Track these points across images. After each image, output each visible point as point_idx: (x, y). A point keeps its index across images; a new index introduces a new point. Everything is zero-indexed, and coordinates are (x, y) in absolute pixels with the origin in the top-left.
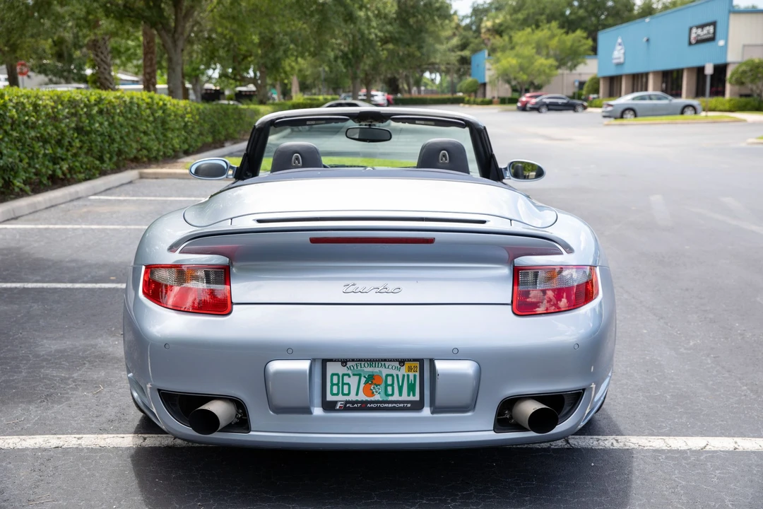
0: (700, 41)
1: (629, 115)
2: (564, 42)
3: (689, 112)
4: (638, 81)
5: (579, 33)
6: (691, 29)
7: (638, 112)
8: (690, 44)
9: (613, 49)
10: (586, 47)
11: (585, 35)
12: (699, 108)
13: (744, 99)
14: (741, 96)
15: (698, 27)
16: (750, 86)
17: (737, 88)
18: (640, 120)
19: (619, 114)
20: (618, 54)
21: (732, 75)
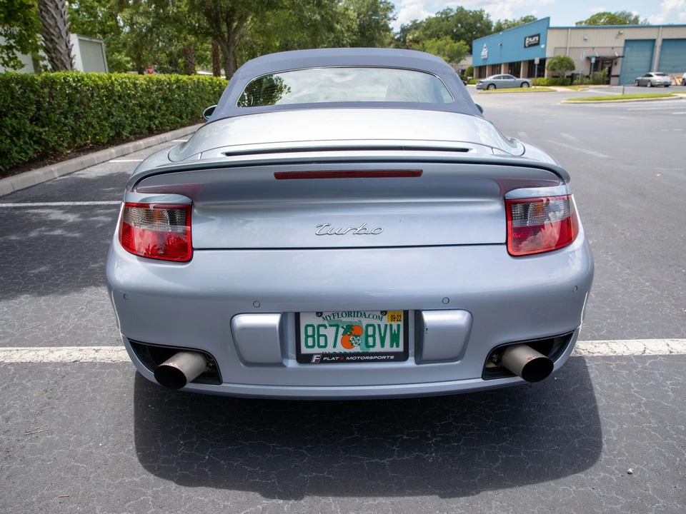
0: (531, 45)
1: (492, 87)
2: (453, 47)
3: (525, 86)
4: (495, 69)
5: (462, 42)
6: (525, 38)
7: (497, 85)
8: (525, 47)
9: (481, 51)
10: (466, 50)
11: (465, 43)
12: (531, 84)
13: (554, 79)
14: (553, 77)
15: (529, 37)
16: (558, 71)
17: (551, 72)
18: (497, 90)
19: (486, 87)
20: (484, 53)
21: (549, 65)
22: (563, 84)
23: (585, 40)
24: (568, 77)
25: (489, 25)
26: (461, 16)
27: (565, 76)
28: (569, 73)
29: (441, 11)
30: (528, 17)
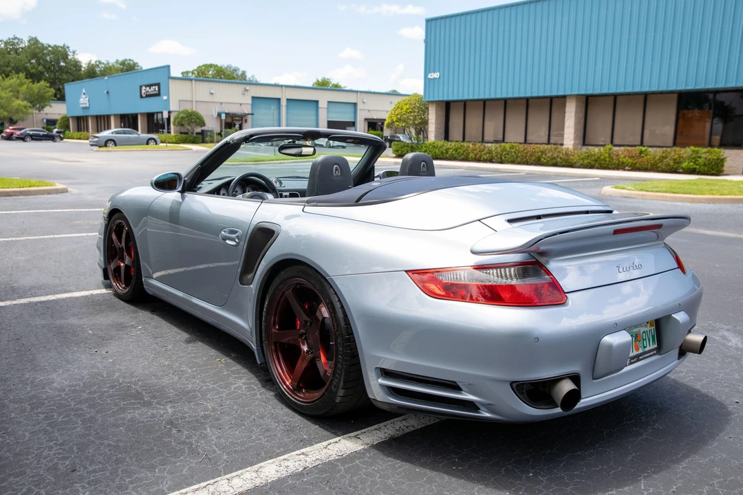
0: (148, 96)
1: (111, 144)
2: (32, 89)
3: (152, 143)
4: (102, 121)
5: (42, 83)
6: (141, 87)
7: (117, 142)
8: (141, 97)
9: (80, 97)
10: (50, 93)
11: (48, 85)
12: (158, 141)
13: (183, 135)
14: (181, 133)
15: (146, 86)
16: (187, 127)
17: (179, 128)
18: (118, 148)
19: (103, 144)
20: (84, 101)
21: (175, 119)
22: (194, 142)
23: (212, 94)
24: (197, 133)
25: (77, 65)
26: (37, 50)
27: (195, 132)
28: (199, 130)
29: (5, 40)
30: (126, 60)
